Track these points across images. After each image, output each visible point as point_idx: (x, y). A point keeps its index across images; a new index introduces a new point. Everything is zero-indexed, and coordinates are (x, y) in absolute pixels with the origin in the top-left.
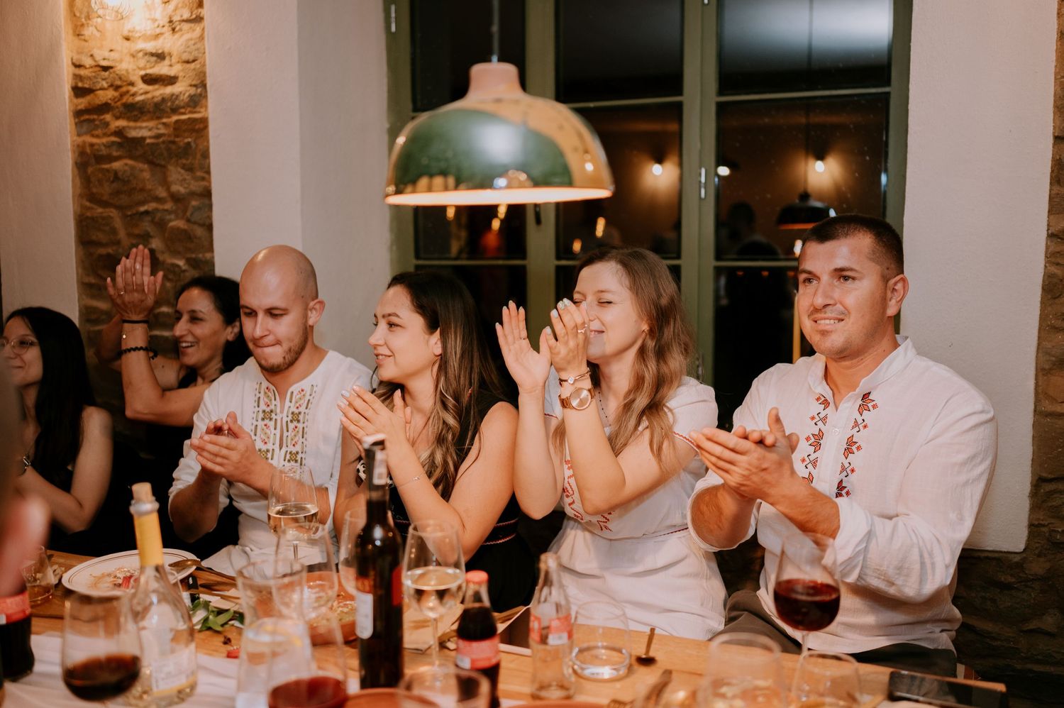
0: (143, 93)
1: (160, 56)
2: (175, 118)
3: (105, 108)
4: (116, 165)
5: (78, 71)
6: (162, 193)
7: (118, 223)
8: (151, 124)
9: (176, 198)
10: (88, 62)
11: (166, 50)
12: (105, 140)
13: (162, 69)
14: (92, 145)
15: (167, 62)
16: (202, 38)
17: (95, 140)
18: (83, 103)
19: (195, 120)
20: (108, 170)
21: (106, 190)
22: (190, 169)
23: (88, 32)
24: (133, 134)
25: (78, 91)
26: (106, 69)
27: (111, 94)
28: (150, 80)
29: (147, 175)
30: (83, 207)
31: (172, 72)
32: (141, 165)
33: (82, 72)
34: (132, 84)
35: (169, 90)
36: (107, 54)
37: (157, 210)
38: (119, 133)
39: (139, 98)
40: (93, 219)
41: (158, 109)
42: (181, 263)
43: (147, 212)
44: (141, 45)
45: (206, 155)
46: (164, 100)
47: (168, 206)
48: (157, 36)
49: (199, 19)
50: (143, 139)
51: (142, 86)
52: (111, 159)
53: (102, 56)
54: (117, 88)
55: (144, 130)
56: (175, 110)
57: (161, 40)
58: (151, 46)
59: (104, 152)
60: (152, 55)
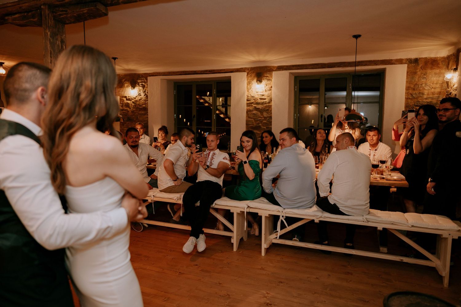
0: (259, 101)
1: (263, 95)
2: (265, 105)
3: (252, 103)
4: (254, 112)
5: (248, 97)
6: (262, 117)
7: (253, 121)
8: (261, 106)
9: (265, 117)
10: (250, 96)
11: (264, 94)
12: (252, 108)
13: (263, 97)
14: (249, 109)
15: (264, 96)
16: (271, 93)
17: (250, 108)
18: (248, 102)
19: (269, 105)
20: (252, 113)
21: (252, 116)
22: (268, 113)
23: (249, 91)
24: (257, 107)
25: (247, 100)
26: (253, 97)
27: (254, 101)
28: (261, 99)
29: (259, 114)
30: (246, 118)
31: (265, 98)
32: (258, 112)
33: (249, 97)
34: (258, 99)
35: (264, 101)
36: (253, 95)
37: (261, 119)
38: (255, 107)
39: (259, 102)
40: (249, 121)
41: (262, 103)
42: (265, 128)
43: (259, 120)
44: (260, 93)
45: (271, 111)
46: (264, 102)
47: (263, 118)
48: (263, 92)
49: (271, 90)
50: (259, 108)
51: (259, 100)
52: (253, 111)
53: (252, 95)
54: (255, 100)
55: (260, 107)
56: (265, 104)
57: (263, 93)
58: (262, 94)
59: (252, 110)
60: (262, 95)
